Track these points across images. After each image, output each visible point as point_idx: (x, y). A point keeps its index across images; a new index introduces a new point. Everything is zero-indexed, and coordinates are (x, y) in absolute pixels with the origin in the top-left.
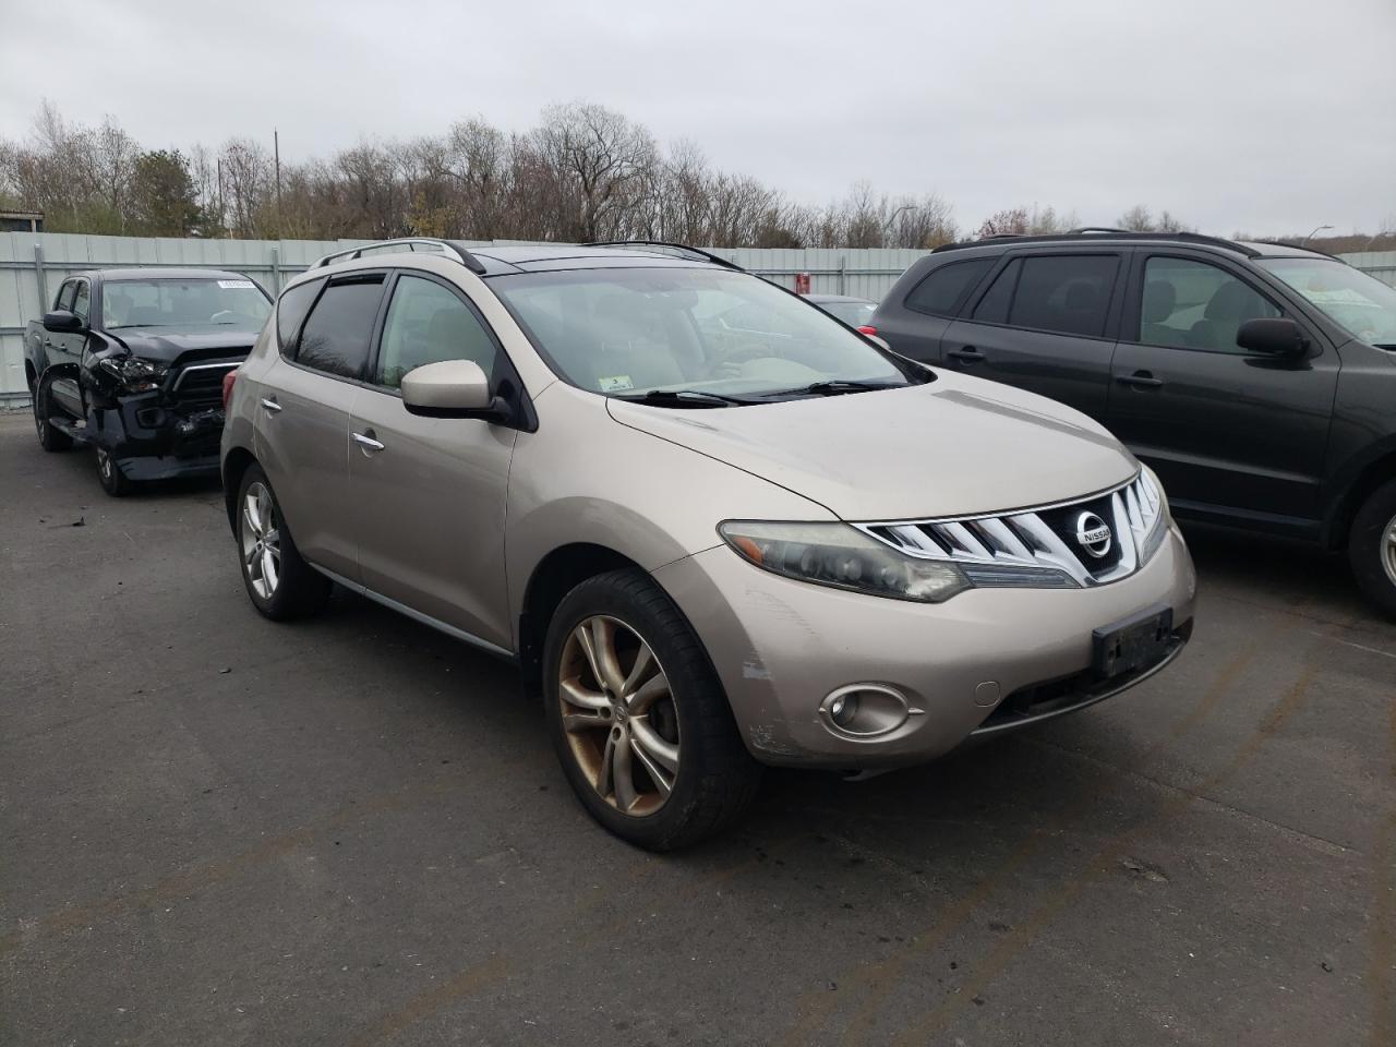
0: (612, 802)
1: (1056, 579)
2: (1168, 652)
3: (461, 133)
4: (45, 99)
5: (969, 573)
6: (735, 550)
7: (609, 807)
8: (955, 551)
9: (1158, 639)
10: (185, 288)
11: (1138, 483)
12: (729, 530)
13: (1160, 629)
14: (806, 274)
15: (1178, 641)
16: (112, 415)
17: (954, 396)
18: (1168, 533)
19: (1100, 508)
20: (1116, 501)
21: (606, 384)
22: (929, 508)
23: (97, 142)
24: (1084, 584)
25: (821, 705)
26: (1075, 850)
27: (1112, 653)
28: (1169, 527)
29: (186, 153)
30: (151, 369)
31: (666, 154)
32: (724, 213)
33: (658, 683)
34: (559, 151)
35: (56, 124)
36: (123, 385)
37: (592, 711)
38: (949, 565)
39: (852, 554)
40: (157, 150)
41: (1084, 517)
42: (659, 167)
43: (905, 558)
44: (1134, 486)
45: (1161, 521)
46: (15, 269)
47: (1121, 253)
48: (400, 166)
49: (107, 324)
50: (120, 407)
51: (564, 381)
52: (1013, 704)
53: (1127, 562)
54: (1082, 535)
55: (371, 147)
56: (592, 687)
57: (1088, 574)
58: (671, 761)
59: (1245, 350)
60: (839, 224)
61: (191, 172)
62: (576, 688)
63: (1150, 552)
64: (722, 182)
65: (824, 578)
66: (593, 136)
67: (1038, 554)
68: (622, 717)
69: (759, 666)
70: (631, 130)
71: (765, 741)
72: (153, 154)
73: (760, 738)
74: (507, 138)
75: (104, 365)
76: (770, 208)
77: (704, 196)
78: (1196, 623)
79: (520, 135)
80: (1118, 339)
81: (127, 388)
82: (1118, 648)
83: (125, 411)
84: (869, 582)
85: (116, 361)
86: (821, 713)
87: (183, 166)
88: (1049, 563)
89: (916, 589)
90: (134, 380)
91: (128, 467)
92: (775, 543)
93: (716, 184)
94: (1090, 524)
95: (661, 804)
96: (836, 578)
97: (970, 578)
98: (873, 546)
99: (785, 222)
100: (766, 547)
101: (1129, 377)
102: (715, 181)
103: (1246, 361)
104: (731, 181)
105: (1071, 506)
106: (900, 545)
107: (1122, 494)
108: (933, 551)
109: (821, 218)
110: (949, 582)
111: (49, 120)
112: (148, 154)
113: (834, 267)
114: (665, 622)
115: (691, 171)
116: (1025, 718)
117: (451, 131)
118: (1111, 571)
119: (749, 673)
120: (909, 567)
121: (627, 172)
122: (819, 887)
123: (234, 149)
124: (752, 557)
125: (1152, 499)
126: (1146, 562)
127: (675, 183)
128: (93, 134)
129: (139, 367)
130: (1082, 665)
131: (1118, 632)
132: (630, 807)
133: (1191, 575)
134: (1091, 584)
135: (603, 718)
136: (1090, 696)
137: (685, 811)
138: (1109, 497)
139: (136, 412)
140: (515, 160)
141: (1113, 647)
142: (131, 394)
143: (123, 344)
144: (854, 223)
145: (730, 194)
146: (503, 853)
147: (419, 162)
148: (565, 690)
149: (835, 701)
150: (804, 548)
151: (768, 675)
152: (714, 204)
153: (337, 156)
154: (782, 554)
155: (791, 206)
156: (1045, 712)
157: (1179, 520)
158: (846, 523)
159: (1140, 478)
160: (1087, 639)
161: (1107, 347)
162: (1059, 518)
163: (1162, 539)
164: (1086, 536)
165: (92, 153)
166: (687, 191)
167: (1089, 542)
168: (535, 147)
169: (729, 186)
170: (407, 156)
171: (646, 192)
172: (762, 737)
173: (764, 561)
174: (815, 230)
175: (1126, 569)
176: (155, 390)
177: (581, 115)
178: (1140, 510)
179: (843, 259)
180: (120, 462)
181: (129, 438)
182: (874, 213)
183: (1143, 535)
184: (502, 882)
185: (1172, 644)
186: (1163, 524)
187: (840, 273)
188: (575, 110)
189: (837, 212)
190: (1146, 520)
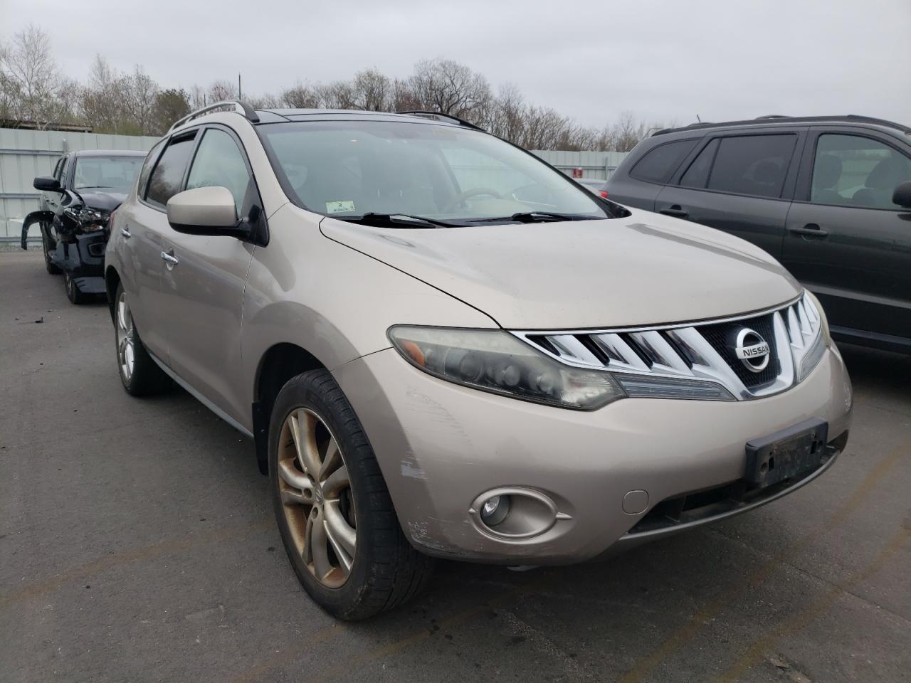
0: (312, 569)
1: (713, 392)
2: (822, 461)
3: (362, 79)
4: (99, 54)
5: (623, 383)
6: (401, 353)
7: (309, 572)
8: (612, 362)
9: (813, 451)
10: (133, 163)
11: (800, 305)
12: (399, 334)
13: (815, 443)
14: (580, 168)
15: (834, 451)
16: (73, 247)
17: (641, 228)
18: (827, 351)
19: (761, 325)
20: (777, 320)
21: (332, 207)
22: (587, 319)
23: (133, 84)
24: (740, 397)
25: (471, 505)
26: (724, 642)
27: (764, 465)
28: (828, 346)
29: (188, 91)
30: (99, 216)
31: (496, 93)
32: (533, 134)
33: (342, 475)
34: (426, 92)
35: (105, 71)
36: (79, 227)
37: (298, 490)
38: (604, 375)
39: (508, 360)
40: (170, 89)
41: (744, 332)
42: (491, 102)
43: (561, 366)
44: (795, 307)
45: (820, 339)
46: (50, 155)
47: (798, 132)
48: (322, 100)
49: (77, 185)
50: (77, 241)
51: (294, 204)
52: (663, 511)
53: (785, 378)
54: (741, 350)
55: (304, 88)
56: (298, 468)
57: (743, 387)
58: (350, 545)
59: (899, 207)
60: (610, 141)
61: (191, 103)
62: (290, 469)
63: (808, 368)
64: (533, 112)
65: (487, 384)
66: (448, 81)
67: (695, 367)
68: (319, 498)
69: (415, 465)
70: (473, 77)
71: (422, 536)
72: (168, 91)
73: (417, 533)
74: (392, 82)
75: (67, 212)
76: (564, 129)
77: (520, 122)
78: (850, 435)
79: (400, 80)
80: (792, 199)
81: (82, 229)
82: (771, 461)
83: (80, 244)
84: (525, 389)
85: (74, 210)
86: (472, 514)
87: (186, 99)
88: (708, 376)
89: (571, 397)
90: (88, 223)
91: (82, 283)
92: (436, 347)
93: (529, 114)
94: (749, 340)
95: (344, 580)
96: (495, 383)
97: (622, 388)
98: (530, 354)
99: (573, 139)
100: (428, 351)
101: (801, 229)
102: (528, 112)
103: (899, 216)
104: (538, 112)
105: (730, 323)
106: (558, 354)
107: (784, 314)
108: (588, 360)
109: (599, 136)
110: (604, 391)
111: (101, 68)
112: (165, 91)
113: (600, 164)
114: (348, 419)
115: (512, 105)
116: (675, 524)
117: (356, 78)
118: (768, 386)
119: (407, 471)
120: (565, 374)
121: (470, 105)
122: (478, 666)
123: (217, 88)
124: (415, 360)
125: (813, 319)
126: (803, 378)
127: (502, 112)
128: (130, 78)
129: (90, 215)
130: (733, 475)
131: (772, 444)
132: (325, 577)
133: (847, 389)
134: (747, 397)
135: (305, 497)
136: (742, 504)
137: (359, 591)
138: (771, 316)
139: (88, 245)
140: (397, 97)
141: (766, 459)
142: (84, 232)
143: (81, 199)
144: (621, 140)
145: (538, 121)
146: (212, 611)
147: (334, 97)
148: (281, 469)
149: (488, 501)
150: (465, 353)
151: (421, 474)
152: (527, 127)
153: (283, 93)
154: (444, 359)
155: (579, 129)
156: (696, 519)
157: (840, 343)
158: (507, 330)
159: (802, 300)
160: (740, 451)
161: (784, 206)
162: (719, 334)
163: (820, 356)
164: (744, 351)
165: (130, 90)
166: (509, 117)
167: (747, 357)
168: (410, 89)
169: (537, 115)
170: (327, 93)
171: (483, 118)
172: (419, 532)
173: (426, 364)
174: (594, 144)
175: (784, 384)
176: (100, 231)
177: (440, 68)
178: (801, 329)
179: (607, 159)
180: (77, 280)
181: (82, 263)
182: (634, 134)
183: (801, 351)
184: (198, 641)
185: (828, 453)
186: (823, 343)
187: (604, 169)
188: (436, 64)
189: (610, 133)
190: (805, 339)
